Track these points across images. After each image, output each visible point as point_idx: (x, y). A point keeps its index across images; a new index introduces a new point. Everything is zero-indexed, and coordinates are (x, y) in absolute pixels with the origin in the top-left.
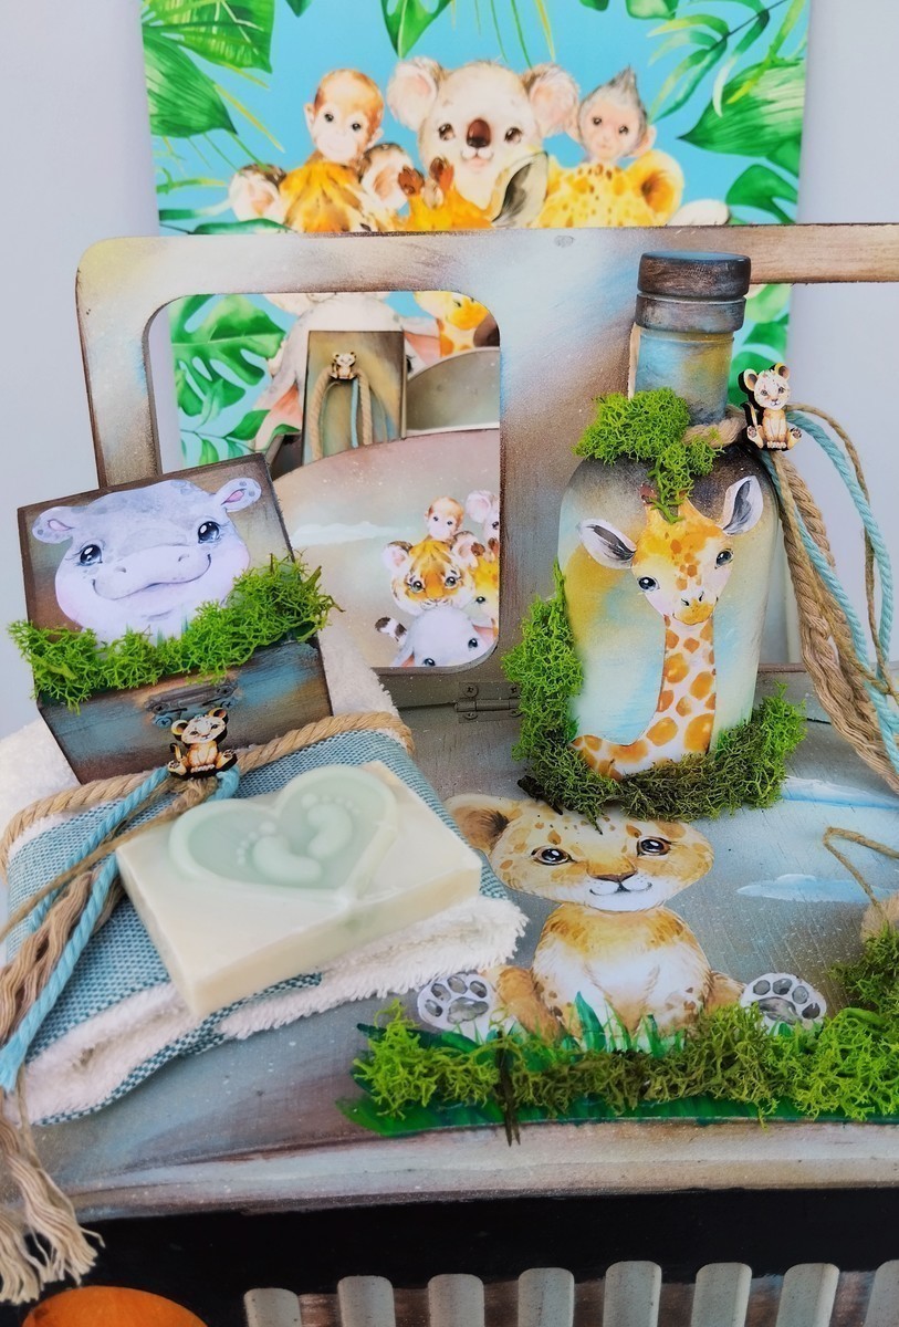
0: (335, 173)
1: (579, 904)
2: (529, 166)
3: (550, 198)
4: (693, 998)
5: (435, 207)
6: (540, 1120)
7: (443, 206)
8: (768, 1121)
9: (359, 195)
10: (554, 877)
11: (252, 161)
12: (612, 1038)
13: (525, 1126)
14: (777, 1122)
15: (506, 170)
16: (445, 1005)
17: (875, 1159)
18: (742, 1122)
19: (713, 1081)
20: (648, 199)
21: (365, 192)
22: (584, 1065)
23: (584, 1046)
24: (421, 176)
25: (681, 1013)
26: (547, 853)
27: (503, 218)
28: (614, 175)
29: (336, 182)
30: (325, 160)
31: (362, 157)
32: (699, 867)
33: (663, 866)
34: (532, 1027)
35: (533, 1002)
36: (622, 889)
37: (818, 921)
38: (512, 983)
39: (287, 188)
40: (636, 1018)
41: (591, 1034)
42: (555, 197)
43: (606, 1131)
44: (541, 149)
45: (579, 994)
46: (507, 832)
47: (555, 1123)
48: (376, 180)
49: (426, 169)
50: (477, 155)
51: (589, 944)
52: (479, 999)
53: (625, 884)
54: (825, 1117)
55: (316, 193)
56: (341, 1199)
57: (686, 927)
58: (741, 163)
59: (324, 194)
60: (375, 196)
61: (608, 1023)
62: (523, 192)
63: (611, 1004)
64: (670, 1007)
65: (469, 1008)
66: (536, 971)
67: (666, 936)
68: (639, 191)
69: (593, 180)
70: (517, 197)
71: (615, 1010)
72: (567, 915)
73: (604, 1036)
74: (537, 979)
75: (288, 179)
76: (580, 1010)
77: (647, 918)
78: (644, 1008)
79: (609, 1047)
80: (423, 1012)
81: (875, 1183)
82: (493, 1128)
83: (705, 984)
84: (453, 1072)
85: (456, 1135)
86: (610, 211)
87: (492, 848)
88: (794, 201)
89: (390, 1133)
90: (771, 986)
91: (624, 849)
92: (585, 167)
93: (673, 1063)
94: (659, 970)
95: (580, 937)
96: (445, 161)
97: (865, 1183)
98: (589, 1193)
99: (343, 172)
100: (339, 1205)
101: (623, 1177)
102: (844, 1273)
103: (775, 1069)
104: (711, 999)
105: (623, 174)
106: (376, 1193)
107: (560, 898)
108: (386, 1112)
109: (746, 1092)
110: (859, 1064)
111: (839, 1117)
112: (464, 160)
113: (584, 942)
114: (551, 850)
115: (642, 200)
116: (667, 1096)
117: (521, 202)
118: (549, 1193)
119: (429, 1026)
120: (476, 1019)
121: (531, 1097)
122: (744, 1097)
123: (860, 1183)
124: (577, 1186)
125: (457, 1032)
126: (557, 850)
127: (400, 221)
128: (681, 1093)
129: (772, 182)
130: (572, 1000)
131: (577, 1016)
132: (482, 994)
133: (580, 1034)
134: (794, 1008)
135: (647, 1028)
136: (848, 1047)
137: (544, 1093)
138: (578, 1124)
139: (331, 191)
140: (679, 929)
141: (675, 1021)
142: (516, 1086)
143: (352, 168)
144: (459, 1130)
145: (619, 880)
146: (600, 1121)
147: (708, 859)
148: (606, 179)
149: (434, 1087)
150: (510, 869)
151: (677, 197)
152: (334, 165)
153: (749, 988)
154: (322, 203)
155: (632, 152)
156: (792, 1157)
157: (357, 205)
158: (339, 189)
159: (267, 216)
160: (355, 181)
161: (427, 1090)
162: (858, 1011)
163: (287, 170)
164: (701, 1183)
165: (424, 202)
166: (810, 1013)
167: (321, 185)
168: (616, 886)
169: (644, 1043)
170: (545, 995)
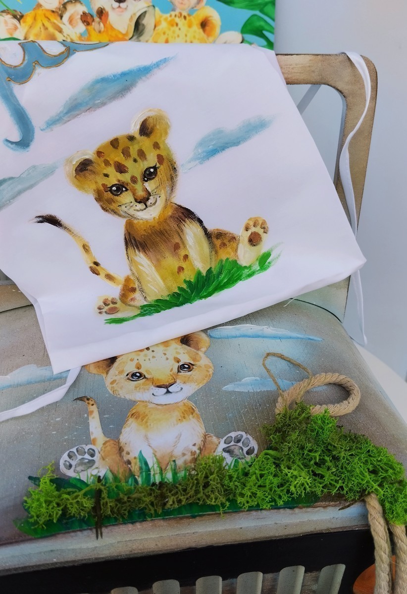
0: (49, 14)
1: (146, 402)
2: (145, 12)
3: (157, 28)
4: (195, 449)
5: (100, 32)
6: (114, 523)
7: (104, 31)
8: (225, 513)
9: (62, 26)
10: (136, 387)
11: (5, 8)
12: (154, 475)
13: (106, 527)
14: (229, 513)
15: (135, 14)
16: (73, 463)
17: (277, 524)
18: (212, 514)
19: (199, 496)
20: (204, 31)
21: (64, 24)
22: (135, 495)
23: (140, 480)
24: (92, 16)
25: (188, 457)
26: (134, 375)
27: (134, 38)
28: (187, 18)
29: (49, 19)
30: (43, 8)
31: (62, 6)
32: (206, 377)
33: (189, 378)
34: (115, 472)
35: (117, 458)
36: (168, 392)
37: (258, 402)
38: (108, 448)
39: (24, 22)
40: (167, 463)
41: (144, 473)
42: (159, 28)
43: (148, 525)
44: (151, 4)
45: (141, 452)
46: (116, 365)
47: (121, 524)
48: (70, 18)
49: (94, 13)
50: (119, 7)
51: (148, 424)
52: (90, 458)
53: (170, 389)
54: (251, 509)
55: (39, 24)
56: (16, 569)
57: (196, 410)
58: (247, 14)
59: (43, 25)
60: (70, 27)
61: (153, 466)
62: (143, 25)
63: (155, 456)
64: (184, 455)
65: (85, 464)
66: (121, 440)
67: (186, 416)
68: (200, 26)
69: (177, 20)
70: (141, 27)
71: (157, 459)
72: (140, 408)
73: (150, 474)
74: (121, 445)
75: (24, 17)
76: (140, 461)
77: (178, 407)
78: (172, 456)
79: (152, 480)
80: (62, 467)
81: (275, 537)
82: (91, 529)
83: (202, 441)
84: (71, 504)
85: (73, 534)
86: (186, 35)
87: (107, 373)
88: (273, 33)
89: (39, 536)
90: (233, 439)
91: (172, 370)
92: (173, 13)
93: (180, 487)
94: (181, 435)
95: (145, 420)
96: (104, 9)
97: (271, 537)
98: (139, 555)
99: (52, 14)
100: (15, 572)
101: (156, 545)
102: (265, 575)
103: (229, 487)
104: (204, 448)
105: (191, 17)
106: (34, 564)
107: (138, 399)
108: (36, 526)
109: (214, 500)
110: (268, 482)
111: (258, 508)
112: (113, 9)
113: (146, 422)
114: (136, 373)
115: (201, 31)
116: (176, 506)
117: (143, 30)
118: (119, 557)
119: (64, 475)
120: (88, 470)
121: (109, 513)
122: (213, 503)
123: (269, 537)
124: (134, 552)
125: (78, 477)
126: (139, 373)
127: (83, 39)
128: (183, 503)
129: (262, 23)
130: (137, 455)
131: (138, 464)
132: (92, 455)
133: (139, 474)
134: (242, 450)
135: (171, 467)
136: (263, 472)
137: (115, 510)
138: (133, 523)
139: (47, 24)
140: (192, 411)
141: (185, 462)
142: (102, 507)
143: (57, 12)
144: (74, 532)
145: (167, 387)
146: (144, 521)
147: (211, 373)
148: (183, 20)
149: (60, 512)
150: (114, 385)
151: (218, 30)
152: (48, 10)
153: (222, 441)
154: (42, 29)
155: (195, 7)
156: (238, 526)
157: (61, 31)
158: (51, 23)
159: (15, 36)
160: (59, 18)
161: (57, 514)
162: (270, 452)
163: (24, 13)
164: (193, 545)
165: (94, 30)
166: (249, 452)
167: (42, 21)
168: (165, 390)
169: (169, 476)
170: (124, 453)
